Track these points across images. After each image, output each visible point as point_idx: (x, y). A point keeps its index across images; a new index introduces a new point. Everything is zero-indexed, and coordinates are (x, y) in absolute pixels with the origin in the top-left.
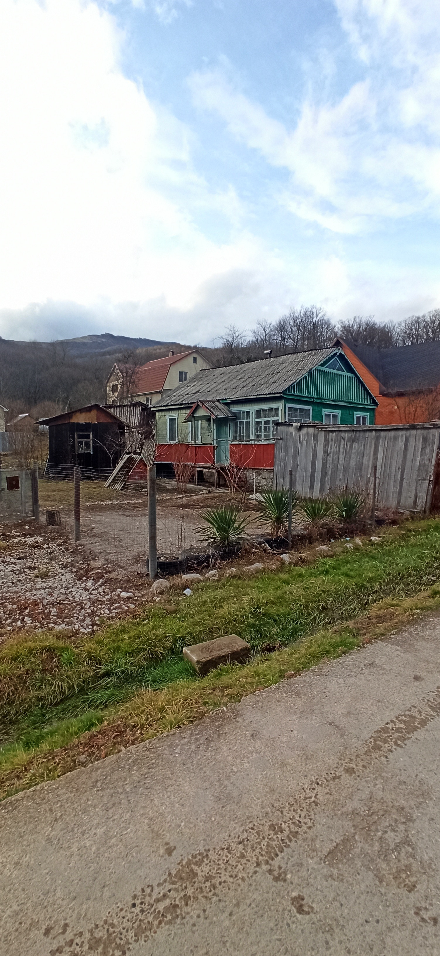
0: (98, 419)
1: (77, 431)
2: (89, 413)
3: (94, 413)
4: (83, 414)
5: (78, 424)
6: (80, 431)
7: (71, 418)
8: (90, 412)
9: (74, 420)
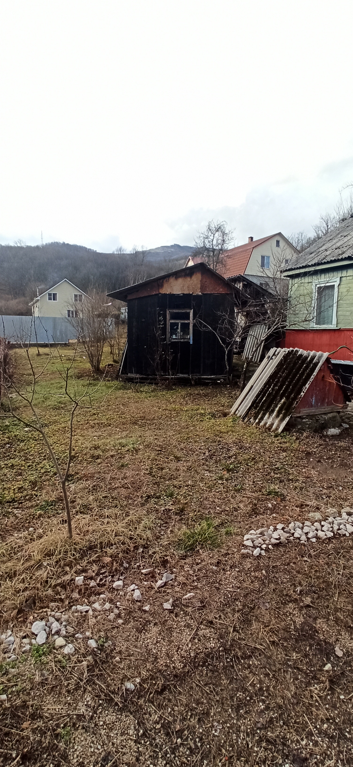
0: (202, 288)
1: (170, 308)
2: (189, 279)
3: (196, 279)
4: (180, 280)
5: (172, 296)
6: (174, 308)
7: (161, 286)
8: (191, 277)
9: (167, 290)
